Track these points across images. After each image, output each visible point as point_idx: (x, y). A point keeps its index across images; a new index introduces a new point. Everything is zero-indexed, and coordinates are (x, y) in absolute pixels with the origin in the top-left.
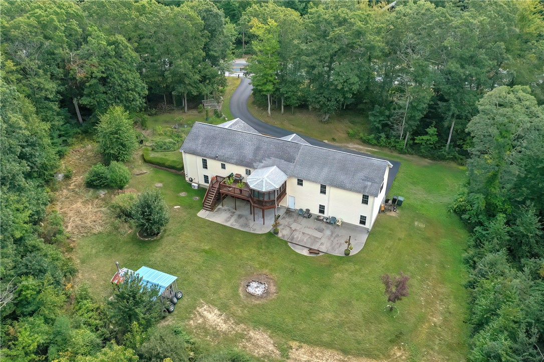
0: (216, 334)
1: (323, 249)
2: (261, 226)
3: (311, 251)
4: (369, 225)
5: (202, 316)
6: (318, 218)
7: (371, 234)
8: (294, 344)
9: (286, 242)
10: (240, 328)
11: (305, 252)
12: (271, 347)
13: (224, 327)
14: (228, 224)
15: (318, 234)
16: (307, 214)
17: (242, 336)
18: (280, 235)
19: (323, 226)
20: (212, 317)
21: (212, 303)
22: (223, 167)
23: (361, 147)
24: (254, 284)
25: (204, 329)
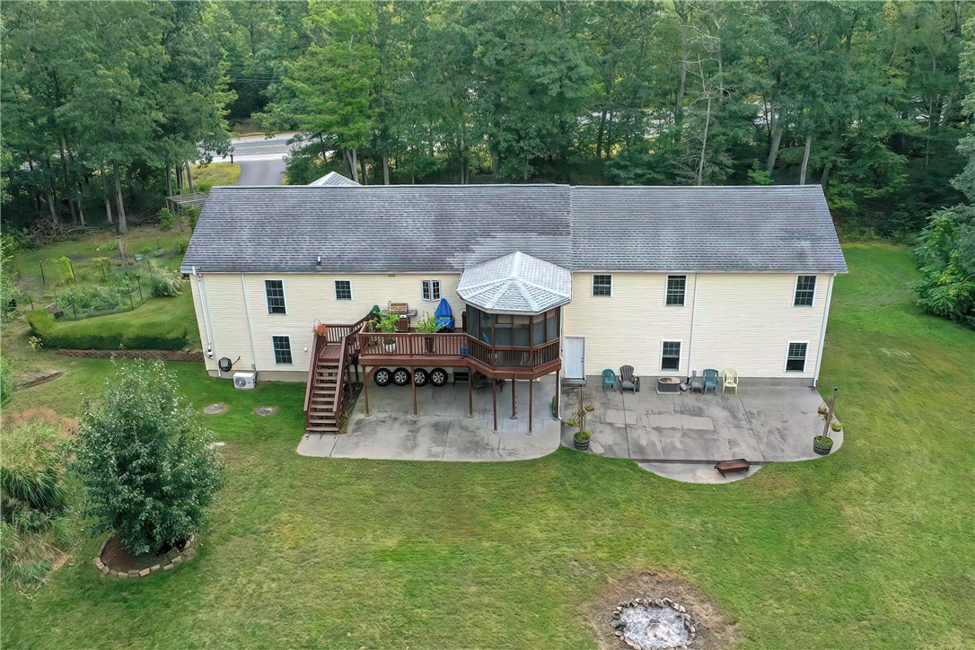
3: (723, 469)
6: (664, 386)
15: (698, 423)
18: (596, 449)
22: (343, 291)
24: (637, 617)
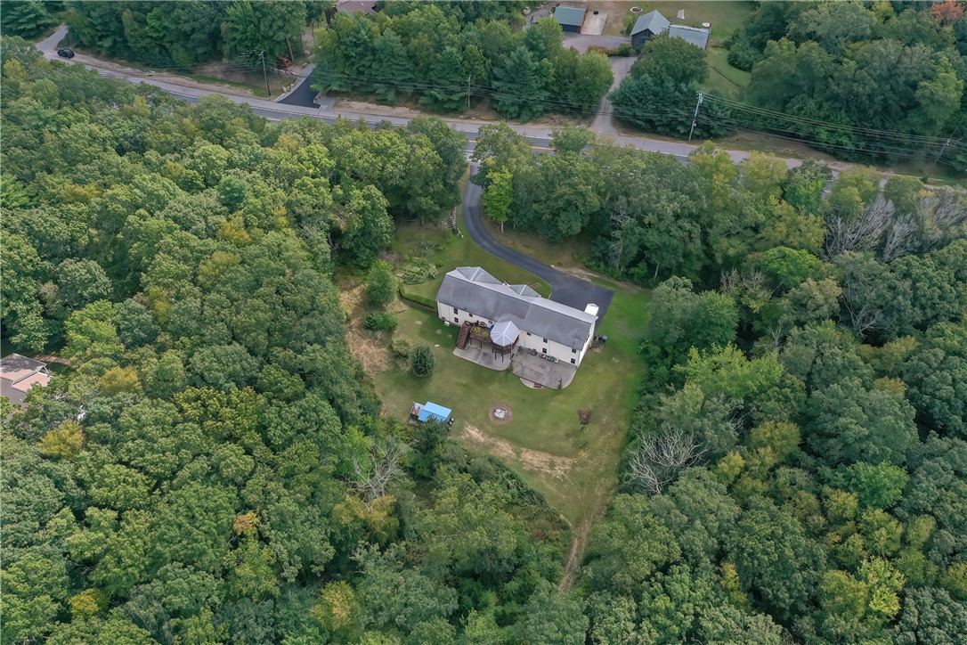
0: (478, 444)
1: (544, 383)
2: (501, 364)
3: (537, 385)
4: (578, 364)
5: (468, 433)
6: (541, 356)
7: (578, 369)
8: (524, 450)
9: (519, 377)
10: (492, 440)
11: (531, 386)
12: (510, 451)
13: (482, 439)
14: (476, 362)
15: (541, 370)
16: (534, 353)
17: (493, 445)
18: (514, 372)
19: (545, 362)
20: (474, 433)
21: (473, 424)
22: (471, 316)
23: (583, 272)
24: (499, 411)
25: (471, 440)
